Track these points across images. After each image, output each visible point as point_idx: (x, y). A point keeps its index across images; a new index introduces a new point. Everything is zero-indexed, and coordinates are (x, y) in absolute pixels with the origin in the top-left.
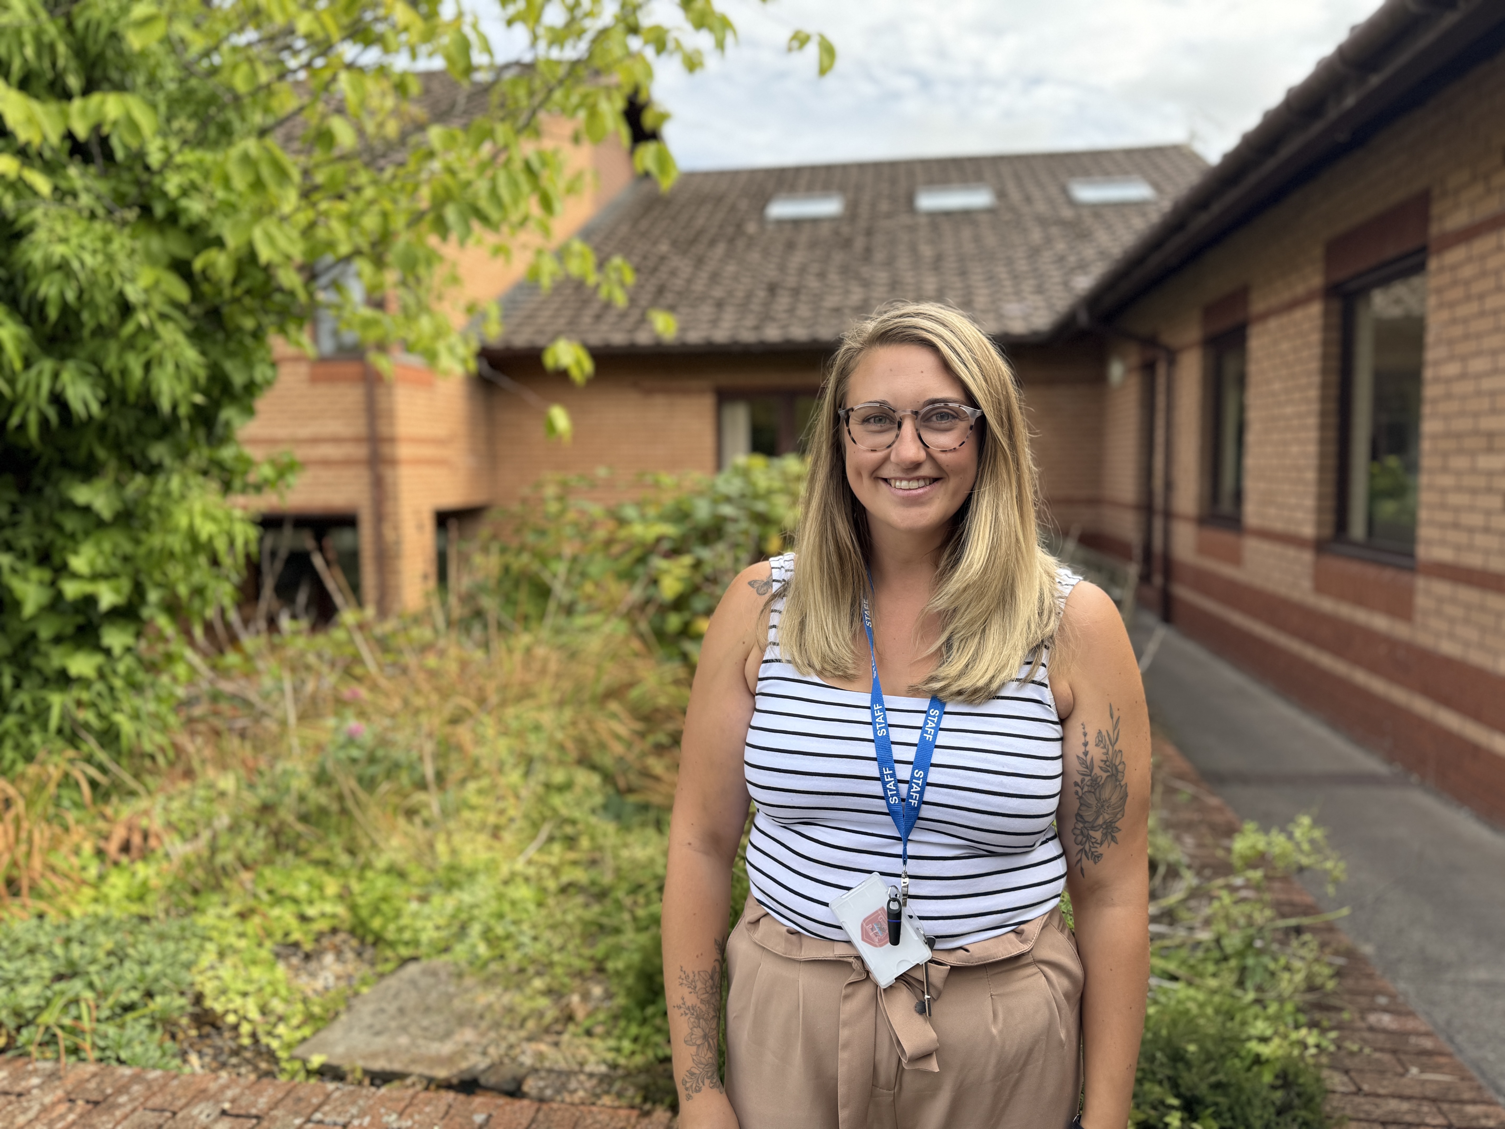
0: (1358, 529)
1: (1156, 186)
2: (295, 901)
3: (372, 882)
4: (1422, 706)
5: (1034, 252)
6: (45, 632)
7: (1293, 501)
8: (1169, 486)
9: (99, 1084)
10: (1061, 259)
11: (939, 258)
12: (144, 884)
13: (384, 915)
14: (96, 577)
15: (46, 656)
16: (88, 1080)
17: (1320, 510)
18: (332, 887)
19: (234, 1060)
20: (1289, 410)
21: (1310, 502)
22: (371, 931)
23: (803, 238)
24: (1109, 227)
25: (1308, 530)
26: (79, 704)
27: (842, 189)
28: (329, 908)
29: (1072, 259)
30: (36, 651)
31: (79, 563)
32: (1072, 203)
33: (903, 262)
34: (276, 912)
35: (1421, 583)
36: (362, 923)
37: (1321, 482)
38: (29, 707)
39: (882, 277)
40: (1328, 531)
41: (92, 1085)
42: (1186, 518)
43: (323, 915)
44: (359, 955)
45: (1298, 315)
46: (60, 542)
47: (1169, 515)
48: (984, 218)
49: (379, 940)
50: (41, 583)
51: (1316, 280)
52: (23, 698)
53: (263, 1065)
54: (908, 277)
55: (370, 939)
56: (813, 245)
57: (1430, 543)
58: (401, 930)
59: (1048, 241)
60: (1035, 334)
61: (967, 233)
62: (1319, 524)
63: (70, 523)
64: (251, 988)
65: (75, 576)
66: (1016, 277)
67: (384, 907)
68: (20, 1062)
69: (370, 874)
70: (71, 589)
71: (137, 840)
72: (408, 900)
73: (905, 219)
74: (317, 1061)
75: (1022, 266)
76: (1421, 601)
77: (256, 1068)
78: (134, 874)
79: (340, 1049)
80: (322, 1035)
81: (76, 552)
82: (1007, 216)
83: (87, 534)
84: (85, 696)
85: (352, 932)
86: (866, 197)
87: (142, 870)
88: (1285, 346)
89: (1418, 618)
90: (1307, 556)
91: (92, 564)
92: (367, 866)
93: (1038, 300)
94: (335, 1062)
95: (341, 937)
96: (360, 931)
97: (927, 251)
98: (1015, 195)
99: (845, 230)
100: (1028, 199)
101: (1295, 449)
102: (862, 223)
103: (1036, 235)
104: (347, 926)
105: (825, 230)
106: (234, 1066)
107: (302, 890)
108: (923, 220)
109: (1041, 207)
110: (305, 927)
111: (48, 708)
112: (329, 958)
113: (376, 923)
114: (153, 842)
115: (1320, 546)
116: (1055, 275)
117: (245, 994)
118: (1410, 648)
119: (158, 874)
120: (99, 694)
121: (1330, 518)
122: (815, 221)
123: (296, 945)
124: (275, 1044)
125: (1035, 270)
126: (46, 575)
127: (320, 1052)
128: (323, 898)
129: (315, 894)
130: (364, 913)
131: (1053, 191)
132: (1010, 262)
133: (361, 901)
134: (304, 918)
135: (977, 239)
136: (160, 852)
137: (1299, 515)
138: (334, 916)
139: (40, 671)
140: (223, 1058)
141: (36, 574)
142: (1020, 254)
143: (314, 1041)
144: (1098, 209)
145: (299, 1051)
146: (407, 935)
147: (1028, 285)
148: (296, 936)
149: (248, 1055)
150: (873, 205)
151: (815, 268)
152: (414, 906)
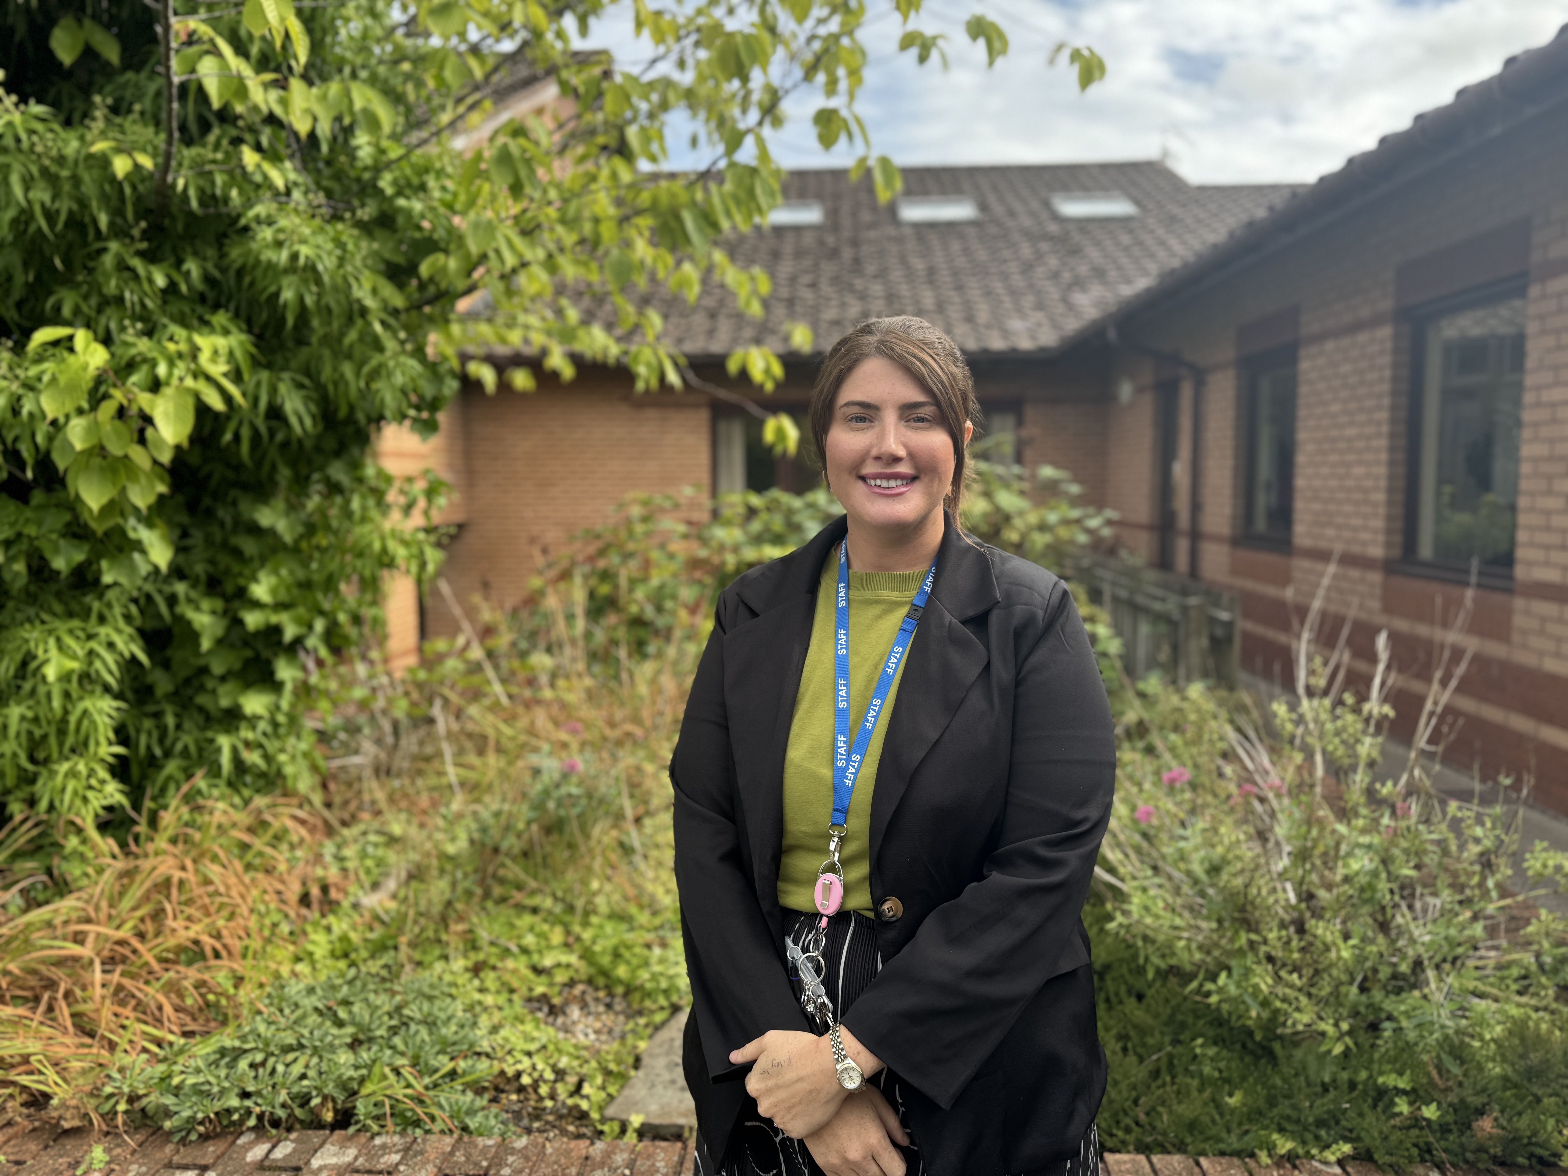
0: (1426, 550)
1: (1137, 202)
2: (525, 951)
3: (601, 927)
4: (1520, 723)
5: (1027, 268)
6: (218, 668)
7: (1357, 522)
8: (1196, 507)
9: (468, 1157)
10: (1055, 276)
11: (931, 271)
12: (344, 938)
13: (628, 963)
14: (280, 606)
15: (214, 692)
16: (452, 1153)
17: (1389, 531)
18: (557, 936)
19: (536, 1125)
20: (1351, 432)
21: (1379, 523)
22: (620, 981)
23: (788, 247)
24: (1098, 244)
25: (1377, 551)
26: (247, 744)
27: (819, 197)
28: (564, 958)
29: (1067, 276)
30: (202, 688)
31: (261, 590)
32: (1057, 218)
33: (896, 274)
34: (510, 964)
35: (1519, 603)
36: (605, 973)
37: (1390, 503)
38: (193, 749)
39: (877, 289)
40: (1397, 552)
41: (460, 1157)
42: (1217, 539)
43: (558, 965)
44: (609, 1006)
45: (1362, 337)
46: (236, 568)
47: (1196, 536)
48: (971, 232)
49: (629, 990)
50: (213, 612)
51: (1387, 305)
52: (187, 740)
53: (571, 1128)
54: (904, 290)
55: (620, 990)
56: (799, 254)
57: (1530, 564)
58: (654, 977)
59: (1040, 256)
60: (1043, 350)
61: (956, 246)
62: (1388, 545)
63: (249, 546)
64: (533, 1047)
65: (256, 604)
66: (1014, 293)
67: (627, 954)
68: (363, 1138)
69: (594, 920)
70: (253, 620)
71: (315, 891)
72: (648, 946)
73: (891, 231)
74: (636, 1120)
75: (1018, 281)
76: (1518, 620)
77: (564, 1132)
78: (328, 929)
79: (654, 1107)
80: (626, 1092)
81: (256, 580)
82: (993, 230)
83: (263, 560)
84: (250, 735)
85: (590, 982)
86: (846, 207)
87: (339, 925)
88: (1345, 368)
89: (1516, 638)
90: (1376, 577)
91: (274, 591)
92: (589, 912)
93: (1039, 316)
94: (656, 1121)
95: (578, 989)
96: (601, 981)
97: (919, 264)
98: (998, 210)
99: (830, 240)
100: (1012, 213)
101: (1358, 471)
102: (846, 234)
103: (1026, 251)
104: (583, 976)
105: (808, 239)
106: (540, 1131)
107: (530, 940)
108: (908, 231)
109: (1027, 222)
110: (543, 979)
111: (219, 750)
112: (575, 1012)
113: (622, 971)
114: (334, 894)
115: (1389, 567)
116: (1053, 293)
117: (529, 1054)
118: (1506, 666)
119: (354, 927)
120: (265, 734)
121: (1398, 538)
122: (797, 229)
123: (544, 998)
124: (584, 1105)
125: (1031, 286)
126: (219, 604)
127: (638, 1112)
128: (550, 947)
129: (543, 943)
130: (605, 960)
131: (1035, 205)
132: (1005, 277)
133: (597, 948)
134: (538, 971)
135: (966, 251)
136: (346, 904)
137: (1365, 536)
138: (568, 966)
139: (201, 709)
140: (525, 1122)
141: (206, 604)
142: (1013, 268)
143: (619, 1100)
144: (1085, 224)
145: (610, 1112)
146: (664, 984)
147: (1028, 301)
148: (540, 990)
149: (551, 1118)
150: (854, 214)
151: (806, 279)
152: (657, 951)
